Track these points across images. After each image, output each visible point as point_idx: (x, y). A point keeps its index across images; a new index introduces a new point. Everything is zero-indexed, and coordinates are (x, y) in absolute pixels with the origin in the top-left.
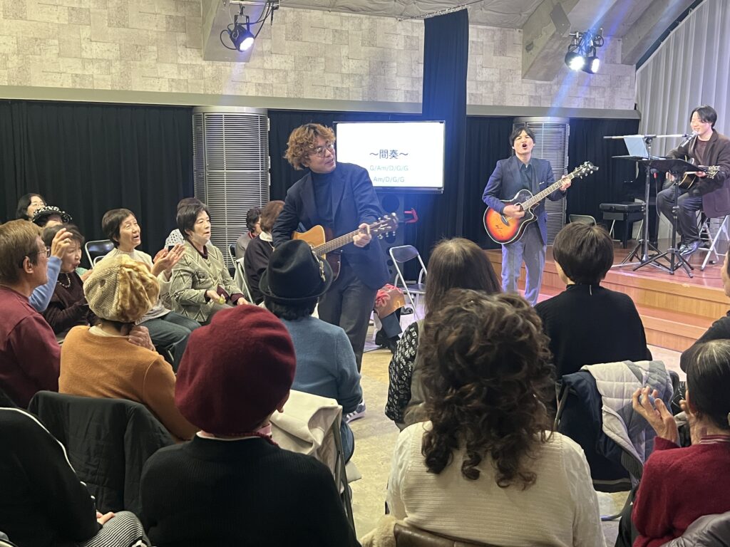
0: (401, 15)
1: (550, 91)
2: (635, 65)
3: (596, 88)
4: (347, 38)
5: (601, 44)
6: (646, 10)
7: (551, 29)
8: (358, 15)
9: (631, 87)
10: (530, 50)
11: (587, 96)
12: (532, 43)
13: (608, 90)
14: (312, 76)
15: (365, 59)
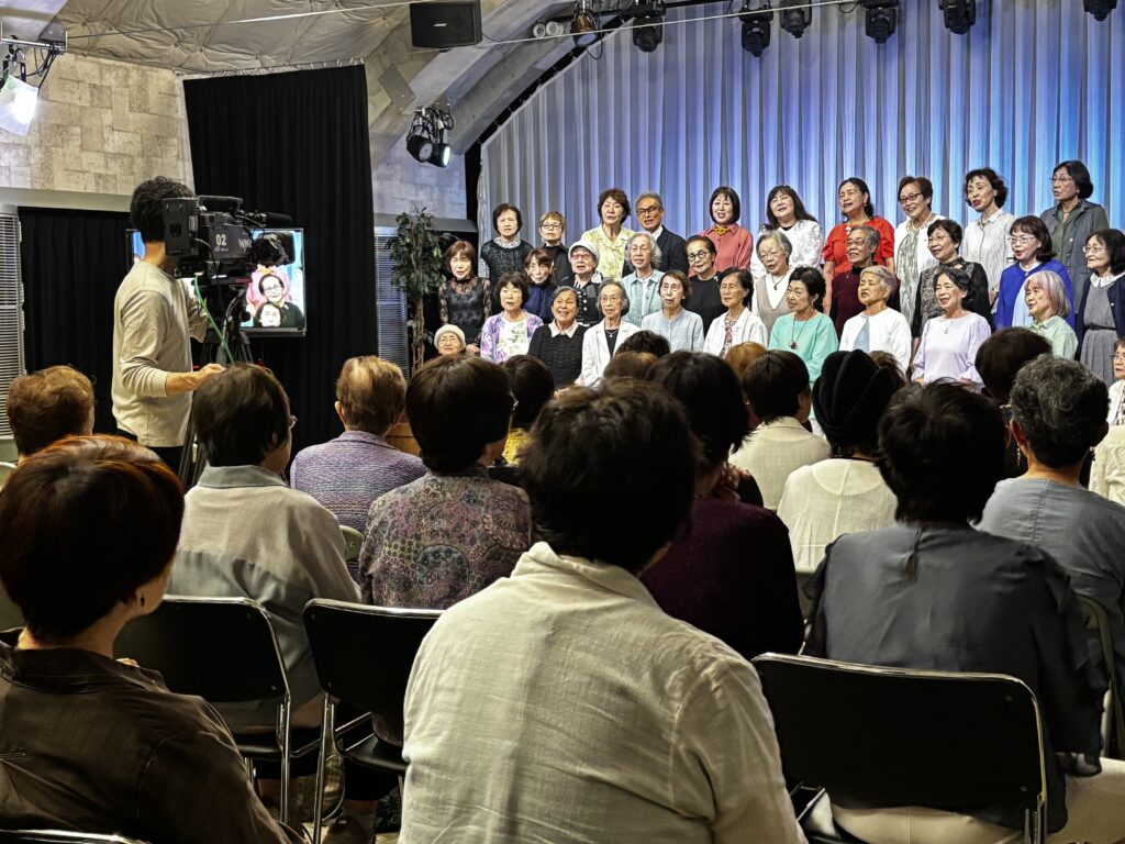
2: (464, 156)
3: (422, 186)
4: (110, 97)
7: (383, 100)
8: (123, 64)
9: (462, 186)
11: (413, 198)
13: (436, 189)
14: (64, 155)
15: (135, 132)
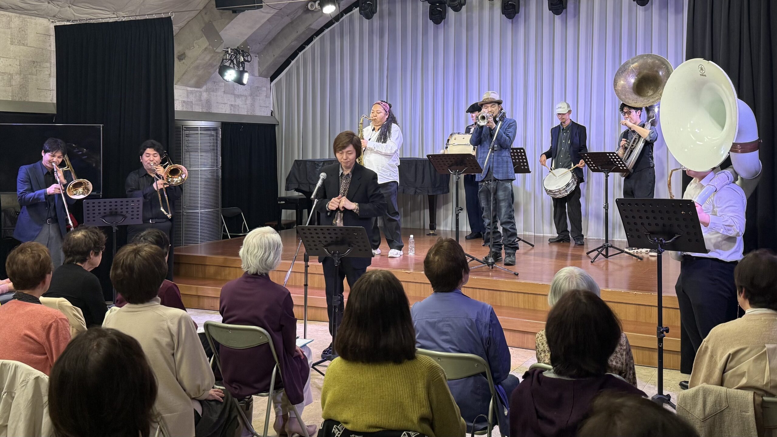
0: (54, 17)
1: (200, 98)
2: (269, 78)
3: (239, 96)
5: (249, 60)
6: (279, 33)
7: (204, 43)
9: (267, 97)
10: (182, 60)
11: (233, 103)
12: (184, 54)
13: (249, 98)
15: (15, 58)
